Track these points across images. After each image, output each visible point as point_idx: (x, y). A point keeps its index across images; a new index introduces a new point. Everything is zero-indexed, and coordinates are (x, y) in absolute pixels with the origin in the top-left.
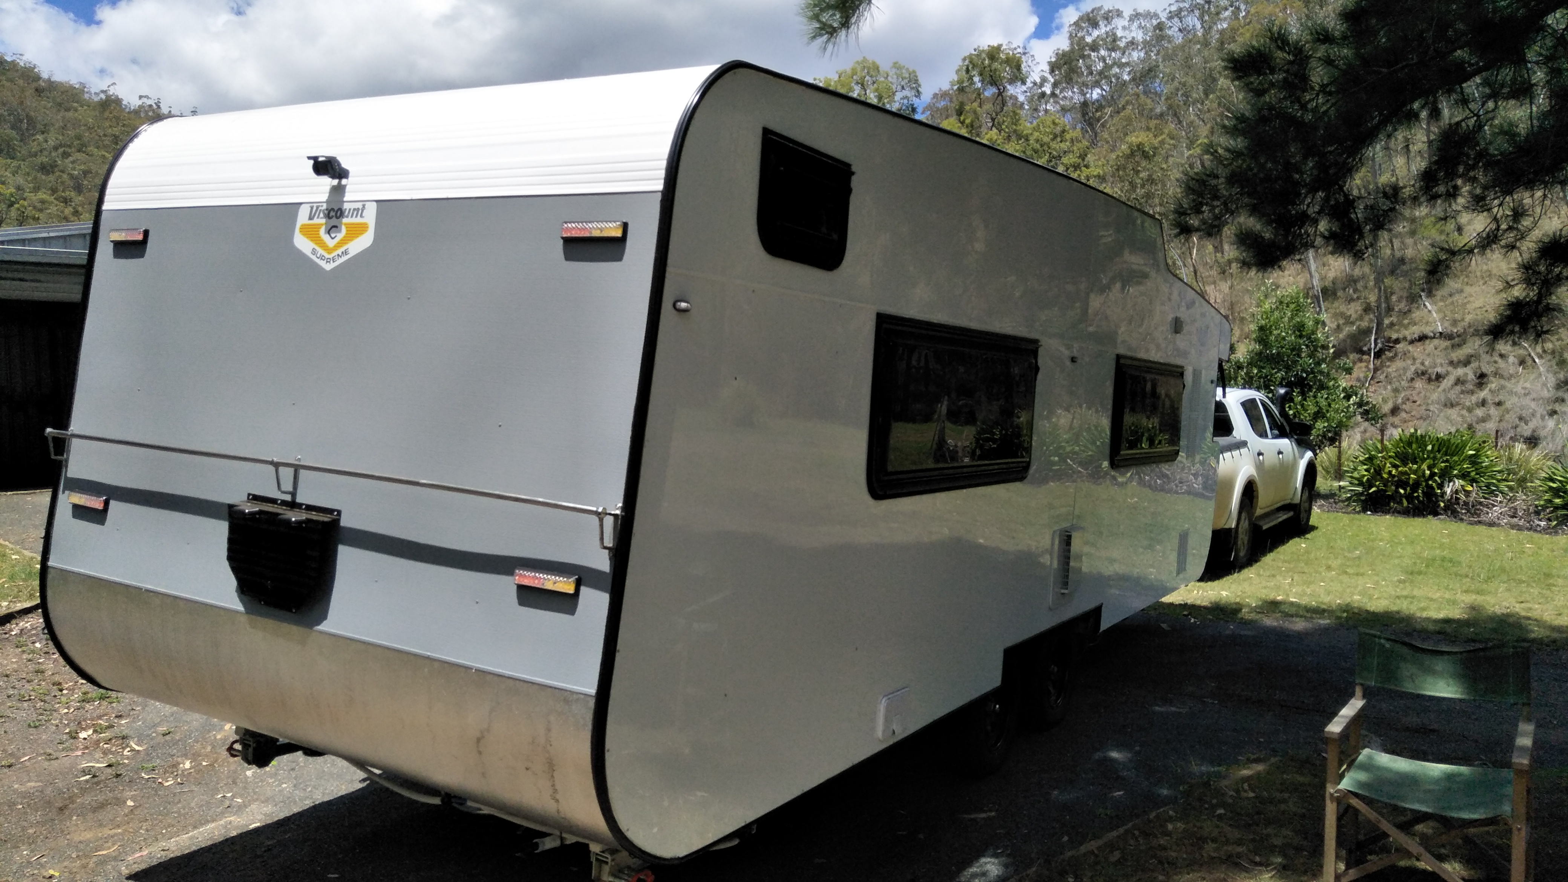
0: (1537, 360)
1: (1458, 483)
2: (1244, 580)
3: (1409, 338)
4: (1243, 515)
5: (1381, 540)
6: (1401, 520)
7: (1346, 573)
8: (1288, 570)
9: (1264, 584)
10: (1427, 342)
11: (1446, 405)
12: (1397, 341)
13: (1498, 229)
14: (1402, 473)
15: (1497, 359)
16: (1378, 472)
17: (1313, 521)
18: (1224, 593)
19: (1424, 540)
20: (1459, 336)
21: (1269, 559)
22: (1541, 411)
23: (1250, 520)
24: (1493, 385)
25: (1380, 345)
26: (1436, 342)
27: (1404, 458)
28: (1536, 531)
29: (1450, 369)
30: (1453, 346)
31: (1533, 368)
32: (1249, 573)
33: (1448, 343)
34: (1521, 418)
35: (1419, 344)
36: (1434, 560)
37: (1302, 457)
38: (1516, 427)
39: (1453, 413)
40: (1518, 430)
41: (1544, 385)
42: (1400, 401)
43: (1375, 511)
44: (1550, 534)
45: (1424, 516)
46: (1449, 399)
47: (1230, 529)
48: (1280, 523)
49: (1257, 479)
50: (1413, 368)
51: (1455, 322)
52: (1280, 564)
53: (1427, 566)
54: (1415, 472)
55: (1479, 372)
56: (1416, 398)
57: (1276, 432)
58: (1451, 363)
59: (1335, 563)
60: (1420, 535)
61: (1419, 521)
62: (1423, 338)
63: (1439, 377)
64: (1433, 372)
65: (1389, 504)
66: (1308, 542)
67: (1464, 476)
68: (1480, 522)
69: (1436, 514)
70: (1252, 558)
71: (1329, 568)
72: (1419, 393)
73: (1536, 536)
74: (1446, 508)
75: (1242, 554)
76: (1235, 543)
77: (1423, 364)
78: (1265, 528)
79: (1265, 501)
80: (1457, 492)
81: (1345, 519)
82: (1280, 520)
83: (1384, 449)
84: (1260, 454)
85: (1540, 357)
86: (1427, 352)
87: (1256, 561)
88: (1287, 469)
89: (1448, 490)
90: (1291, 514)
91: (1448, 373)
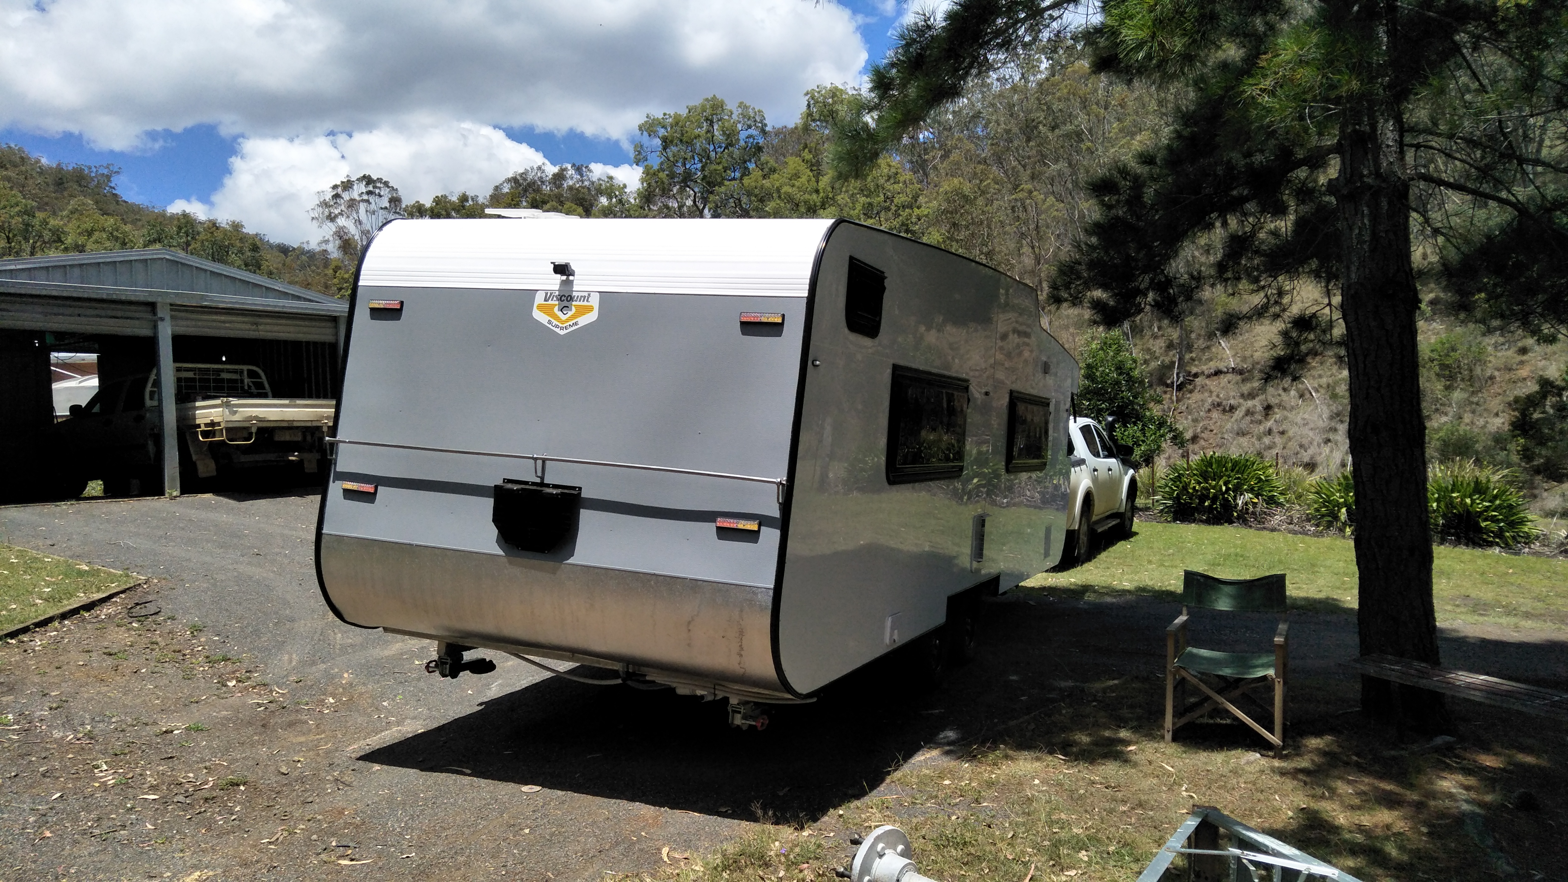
0: (1314, 394)
1: (1248, 496)
2: (1087, 571)
3: (1206, 372)
4: (1084, 519)
5: (1189, 542)
6: (1203, 527)
7: (1164, 566)
8: (1119, 564)
9: (1102, 573)
10: (1222, 376)
11: (1238, 434)
12: (1196, 375)
13: (1268, 302)
14: (1203, 488)
15: (1281, 392)
16: (1185, 488)
17: (1135, 528)
18: (1073, 580)
19: (1222, 542)
20: (1248, 371)
21: (1103, 556)
22: (1318, 439)
23: (1088, 526)
24: (1278, 414)
25: (1181, 379)
26: (1230, 376)
27: (1205, 476)
28: (1307, 534)
29: (1241, 401)
30: (1243, 381)
31: (1311, 400)
32: (1088, 566)
33: (1239, 377)
34: (1301, 446)
35: (1215, 378)
36: (1229, 555)
37: (1126, 474)
38: (1297, 453)
39: (1244, 441)
40: (1299, 456)
41: (1320, 416)
42: (1199, 430)
43: (1183, 521)
44: (1318, 537)
45: (1222, 524)
46: (1241, 429)
47: (1074, 530)
48: (1109, 528)
49: (1093, 490)
50: (1210, 400)
51: (1244, 359)
52: (1112, 560)
53: (1224, 560)
54: (1214, 488)
55: (1265, 404)
56: (1213, 427)
57: (1106, 453)
58: (1242, 396)
59: (1154, 559)
60: (1219, 538)
61: (1217, 529)
62: (1218, 373)
63: (1232, 409)
64: (1227, 403)
65: (1193, 515)
66: (1132, 544)
67: (1251, 490)
68: (1264, 528)
69: (1231, 522)
70: (1090, 555)
71: (1150, 562)
72: (1216, 422)
73: (1307, 538)
74: (1238, 518)
75: (1082, 551)
76: (1078, 542)
77: (1218, 396)
78: (1099, 530)
79: (1100, 509)
80: (1246, 504)
81: (1160, 527)
82: (1110, 525)
83: (1189, 468)
84: (1095, 470)
85: (1317, 391)
86: (1221, 385)
87: (1095, 558)
88: (1115, 483)
89: (1240, 502)
90: (1118, 521)
91: (1239, 405)
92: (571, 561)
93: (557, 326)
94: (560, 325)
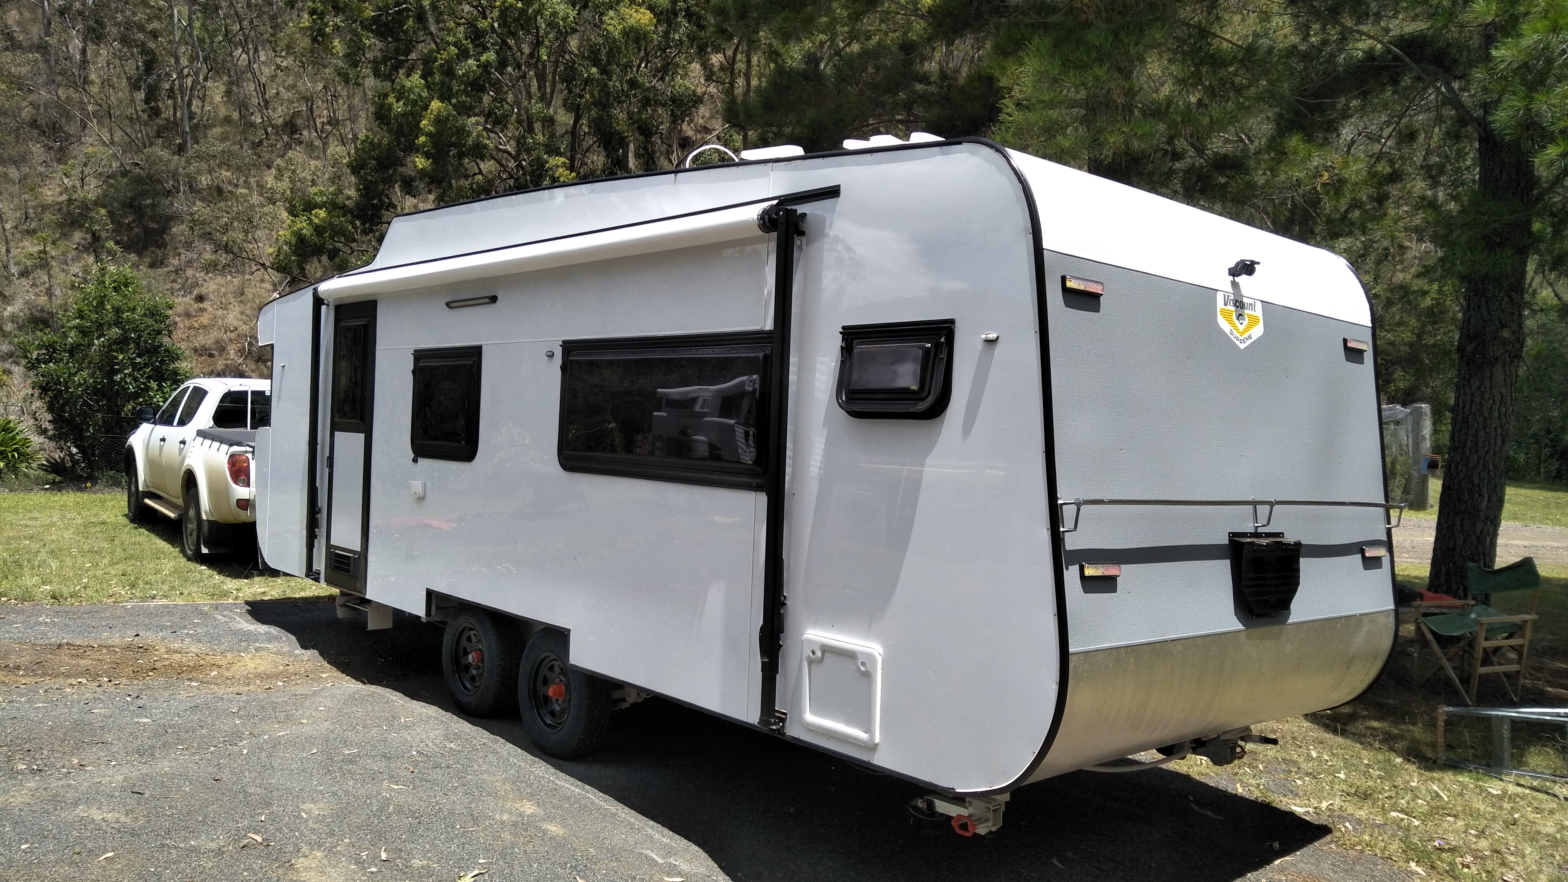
92: (1289, 621)
93: (1237, 338)
94: (1241, 338)
